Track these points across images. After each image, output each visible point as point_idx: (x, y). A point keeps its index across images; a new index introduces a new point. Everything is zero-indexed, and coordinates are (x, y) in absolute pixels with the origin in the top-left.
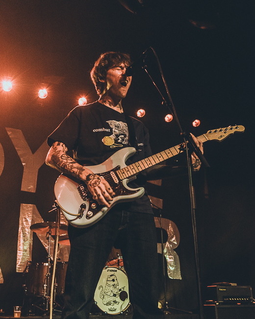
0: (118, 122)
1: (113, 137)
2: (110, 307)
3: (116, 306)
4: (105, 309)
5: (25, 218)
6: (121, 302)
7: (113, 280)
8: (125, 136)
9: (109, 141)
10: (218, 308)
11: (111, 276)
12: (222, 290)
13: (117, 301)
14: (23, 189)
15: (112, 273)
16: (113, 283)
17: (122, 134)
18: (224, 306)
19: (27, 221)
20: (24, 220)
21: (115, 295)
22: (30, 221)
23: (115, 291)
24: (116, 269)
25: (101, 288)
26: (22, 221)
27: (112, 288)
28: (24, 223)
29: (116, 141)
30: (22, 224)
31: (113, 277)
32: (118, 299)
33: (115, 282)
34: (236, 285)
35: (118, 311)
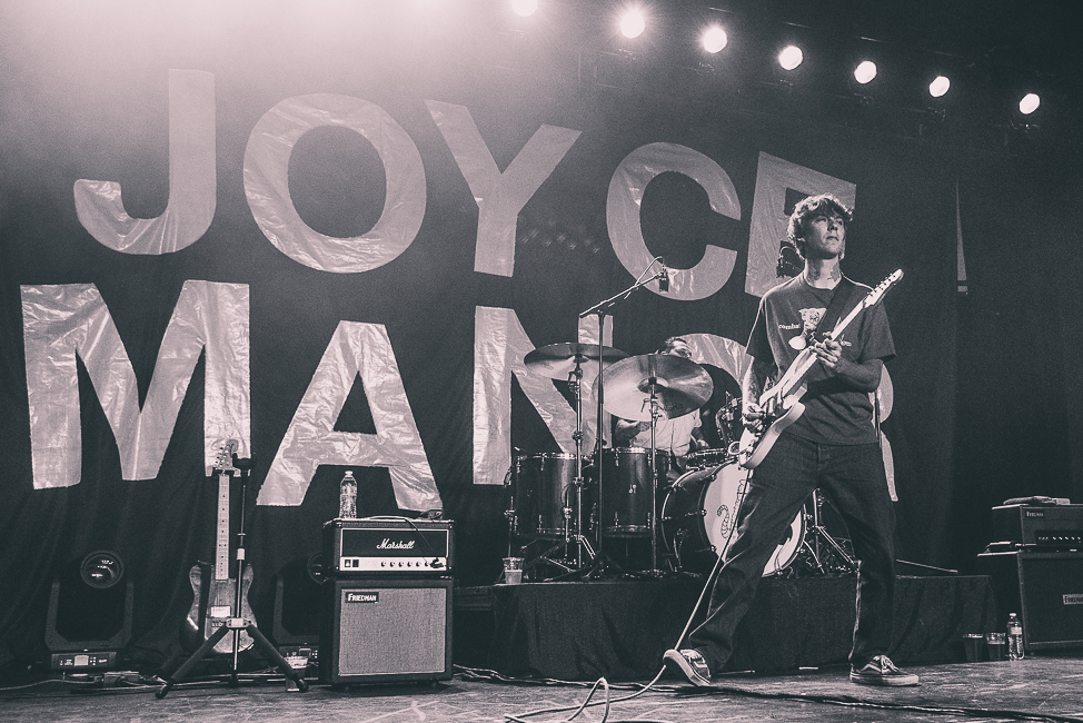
5: (490, 345)
10: (1024, 560)
12: (1033, 514)
14: (482, 265)
18: (1038, 555)
19: (493, 352)
20: (486, 349)
22: (501, 351)
25: (724, 512)
26: (482, 353)
28: (488, 356)
30: (483, 358)
34: (1065, 502)
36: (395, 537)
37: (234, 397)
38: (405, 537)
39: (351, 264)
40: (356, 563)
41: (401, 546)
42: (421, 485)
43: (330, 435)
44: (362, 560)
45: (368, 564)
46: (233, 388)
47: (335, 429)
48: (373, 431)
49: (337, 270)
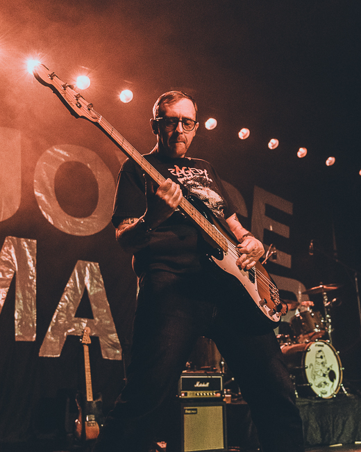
2: (321, 389)
3: (326, 388)
4: (318, 392)
6: (331, 383)
7: (322, 357)
11: (320, 351)
15: (320, 348)
16: (321, 361)
21: (324, 375)
23: (324, 370)
24: (323, 344)
25: (311, 366)
27: (321, 367)
31: (321, 354)
32: (327, 380)
33: (324, 360)
37: (29, 299)
38: (205, 381)
39: (83, 231)
40: (186, 394)
41: (204, 385)
42: (114, 346)
43: (73, 319)
44: (188, 393)
46: (28, 294)
47: (75, 316)
48: (92, 318)
49: (77, 234)
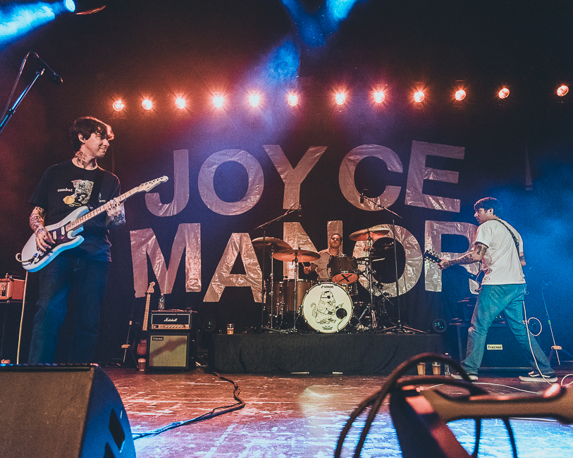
0: (83, 181)
1: (74, 196)
2: (324, 325)
3: (331, 324)
4: (319, 328)
6: (339, 320)
7: (329, 297)
8: (87, 196)
9: (69, 200)
11: (326, 292)
13: (333, 319)
14: (286, 206)
15: (327, 290)
16: (328, 300)
17: (84, 194)
19: (291, 240)
20: (288, 239)
21: (330, 313)
22: (294, 239)
23: (331, 308)
24: (331, 285)
25: (314, 305)
27: (327, 305)
29: (76, 200)
31: (328, 294)
32: (334, 317)
33: (331, 299)
35: (335, 330)
36: (170, 317)
38: (174, 317)
39: (236, 211)
40: (157, 327)
41: (172, 320)
43: (229, 275)
44: (159, 325)
45: (161, 327)
47: (231, 273)
49: (231, 214)
